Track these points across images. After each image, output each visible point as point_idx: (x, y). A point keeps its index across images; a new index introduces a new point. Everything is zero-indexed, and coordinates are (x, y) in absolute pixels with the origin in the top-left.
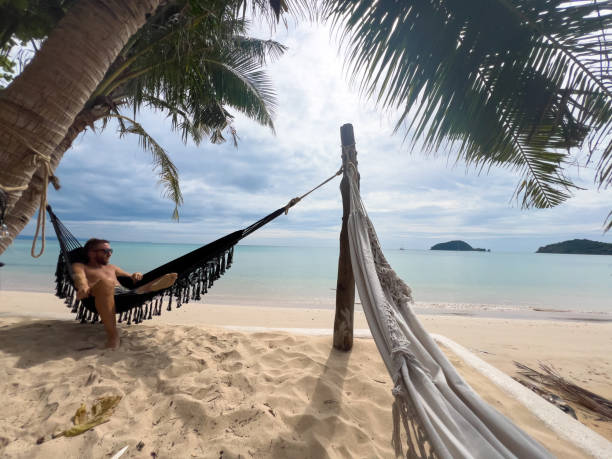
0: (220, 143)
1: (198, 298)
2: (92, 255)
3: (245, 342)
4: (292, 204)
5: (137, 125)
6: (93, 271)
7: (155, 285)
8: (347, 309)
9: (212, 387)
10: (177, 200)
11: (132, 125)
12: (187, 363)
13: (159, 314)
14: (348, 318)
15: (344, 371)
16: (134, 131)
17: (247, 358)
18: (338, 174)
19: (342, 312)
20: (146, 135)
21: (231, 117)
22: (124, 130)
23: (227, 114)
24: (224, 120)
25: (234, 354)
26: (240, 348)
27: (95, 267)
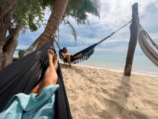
0: (84, 24)
1: (87, 59)
2: (64, 50)
3: (98, 70)
4: (112, 34)
5: (68, 21)
6: (65, 54)
7: (78, 56)
8: (130, 64)
9: (94, 77)
10: (76, 40)
11: (67, 21)
12: (86, 72)
13: (79, 62)
14: (130, 67)
15: (129, 80)
16: (67, 23)
17: (100, 73)
18: (130, 22)
19: (128, 65)
20: (70, 24)
21: (88, 16)
22: (65, 23)
23: (86, 15)
24: (86, 17)
25: (96, 72)
26: (97, 71)
27: (65, 53)
